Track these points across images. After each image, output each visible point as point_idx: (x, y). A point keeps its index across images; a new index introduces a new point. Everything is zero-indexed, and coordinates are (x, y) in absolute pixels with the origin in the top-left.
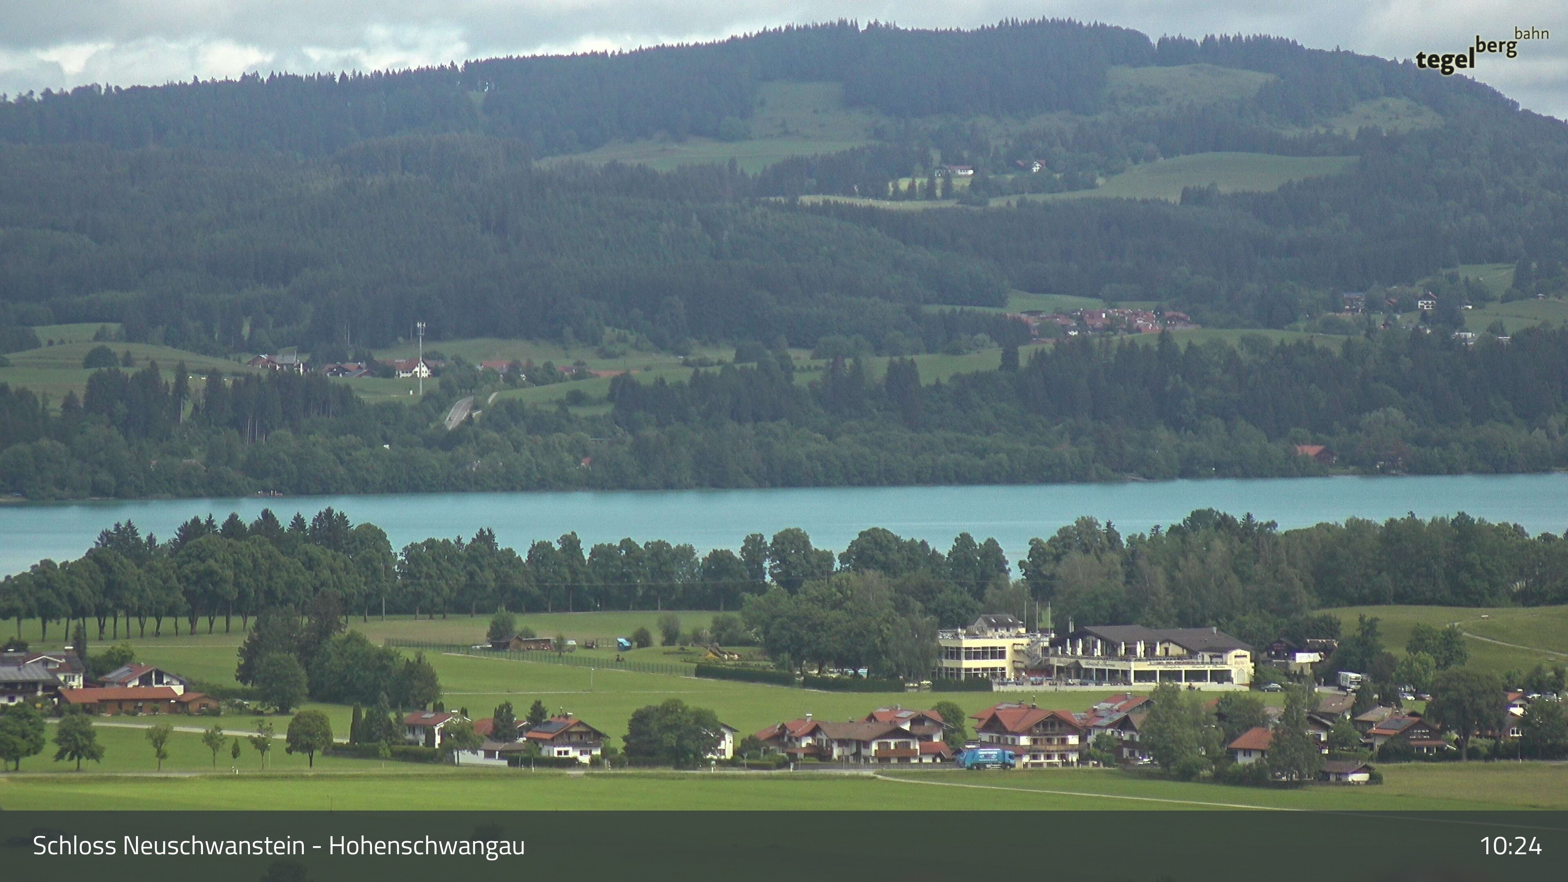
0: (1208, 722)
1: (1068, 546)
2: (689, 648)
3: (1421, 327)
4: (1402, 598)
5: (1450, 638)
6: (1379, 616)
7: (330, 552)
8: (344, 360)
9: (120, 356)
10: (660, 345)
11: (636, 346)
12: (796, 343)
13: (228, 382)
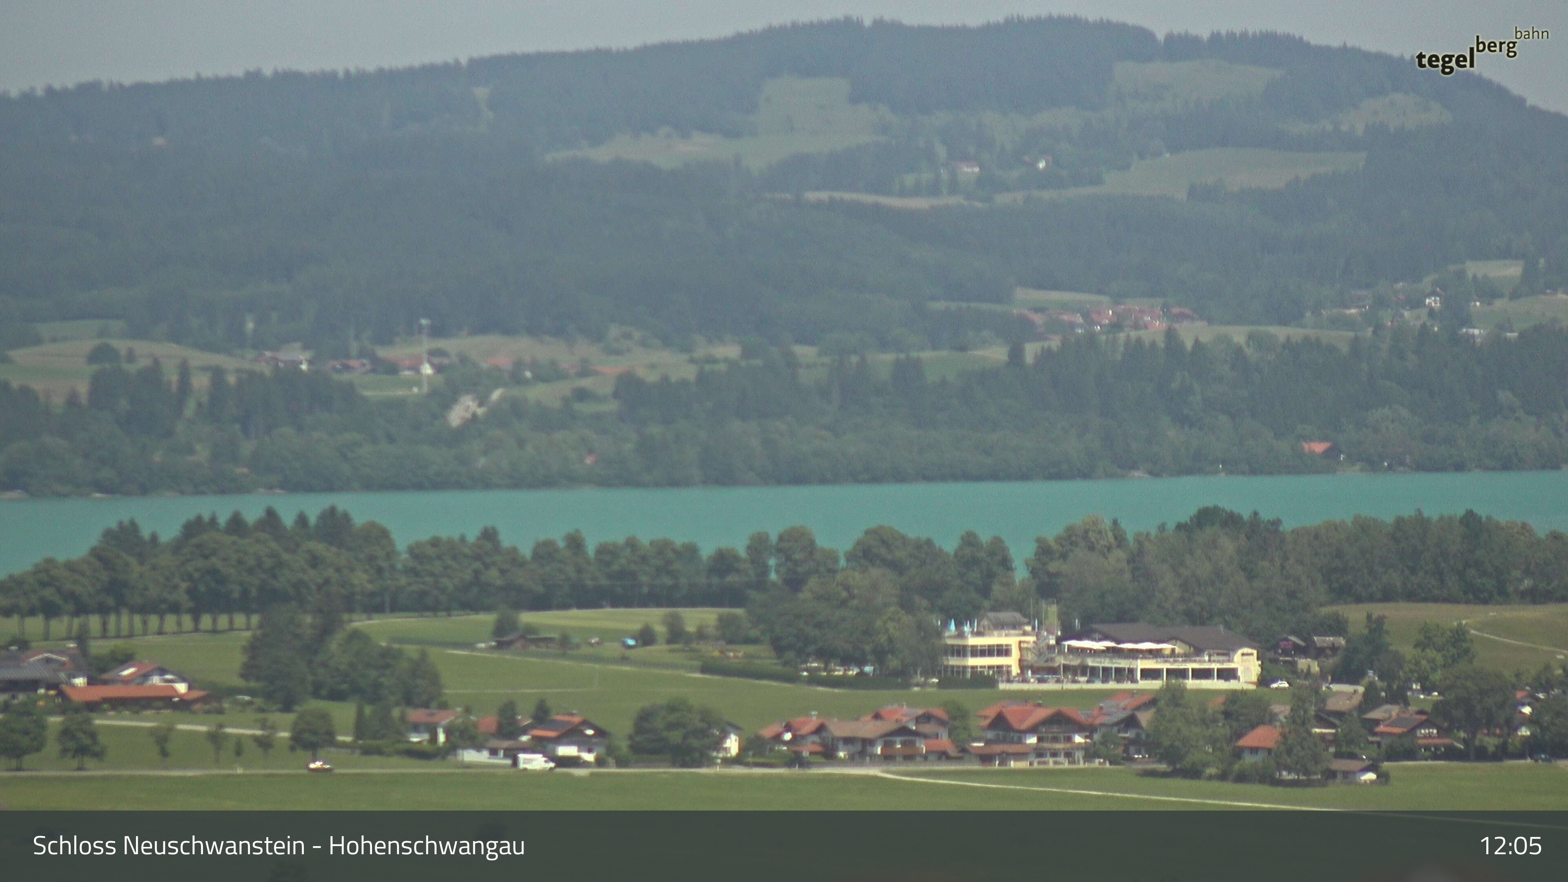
0: (1214, 721)
1: (1074, 544)
2: (694, 645)
3: (1429, 324)
4: (1411, 596)
5: (1459, 636)
6: (1386, 613)
7: (334, 549)
8: (348, 356)
9: (123, 352)
10: (667, 342)
11: (644, 344)
12: (803, 340)
13: (232, 379)
